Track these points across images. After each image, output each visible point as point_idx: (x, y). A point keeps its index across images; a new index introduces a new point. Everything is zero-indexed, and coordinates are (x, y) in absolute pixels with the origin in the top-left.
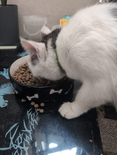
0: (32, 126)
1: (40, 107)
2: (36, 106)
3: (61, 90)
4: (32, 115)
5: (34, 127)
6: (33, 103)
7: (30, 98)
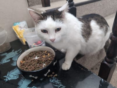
0: (59, 83)
1: (53, 75)
2: (51, 76)
3: (54, 65)
4: (54, 80)
5: (60, 83)
6: (49, 76)
7: (46, 75)
